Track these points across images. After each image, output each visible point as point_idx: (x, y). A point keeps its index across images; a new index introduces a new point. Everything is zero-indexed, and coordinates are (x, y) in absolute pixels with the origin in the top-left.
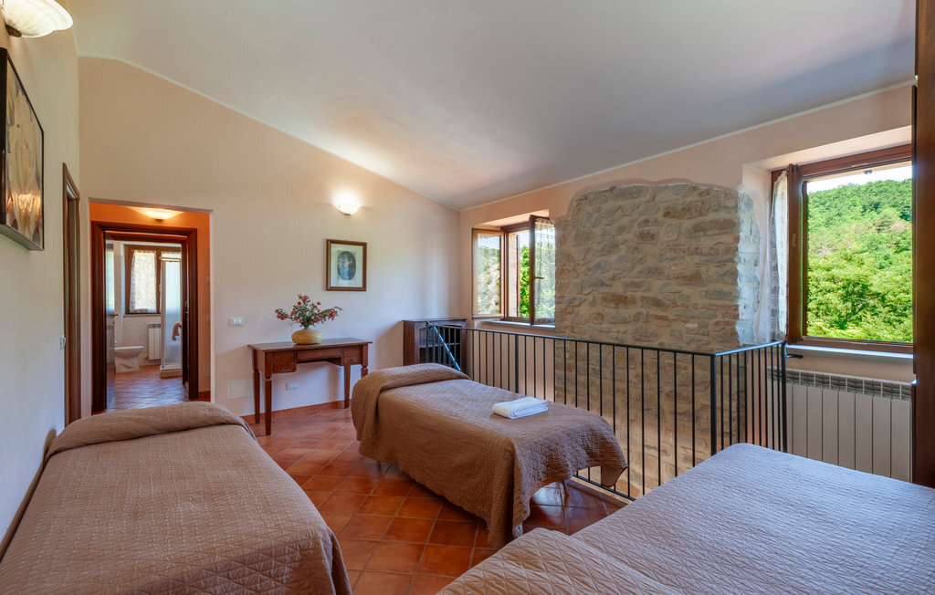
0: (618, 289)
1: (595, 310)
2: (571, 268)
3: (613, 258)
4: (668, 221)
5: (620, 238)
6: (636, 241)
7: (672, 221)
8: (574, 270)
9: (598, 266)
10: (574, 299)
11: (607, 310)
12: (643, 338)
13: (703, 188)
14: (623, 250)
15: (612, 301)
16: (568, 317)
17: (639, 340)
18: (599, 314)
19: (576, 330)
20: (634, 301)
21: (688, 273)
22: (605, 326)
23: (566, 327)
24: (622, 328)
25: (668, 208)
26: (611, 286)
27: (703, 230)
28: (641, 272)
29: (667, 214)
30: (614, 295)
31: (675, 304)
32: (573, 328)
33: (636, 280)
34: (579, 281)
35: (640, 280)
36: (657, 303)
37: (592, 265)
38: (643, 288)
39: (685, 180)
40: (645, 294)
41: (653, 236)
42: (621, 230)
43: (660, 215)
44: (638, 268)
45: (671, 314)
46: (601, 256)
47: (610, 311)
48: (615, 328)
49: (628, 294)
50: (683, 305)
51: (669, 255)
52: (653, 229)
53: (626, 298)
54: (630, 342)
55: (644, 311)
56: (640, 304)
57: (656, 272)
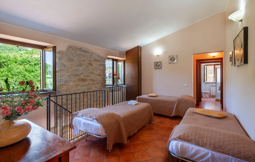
0: (82, 77)
1: (75, 83)
2: (66, 69)
3: (81, 68)
4: (95, 62)
5: (83, 63)
6: (88, 65)
7: (96, 62)
8: (66, 70)
9: (76, 70)
10: (67, 80)
11: (79, 83)
12: (89, 89)
13: (101, 57)
14: (84, 67)
15: (81, 80)
16: (64, 86)
17: (88, 90)
18: (77, 84)
19: (68, 91)
20: (87, 80)
21: (99, 74)
22: (79, 88)
23: (63, 91)
24: (84, 87)
25: (95, 59)
26: (80, 76)
27: (101, 65)
28: (89, 73)
29: (94, 60)
30: (82, 79)
31: (96, 81)
32: (67, 90)
33: (87, 75)
34: (69, 74)
35: (89, 75)
36: (93, 80)
37: (74, 69)
38: (89, 77)
39: (99, 54)
40: (90, 78)
41: (92, 64)
42: (84, 61)
43: (93, 60)
44: (88, 72)
45: (95, 83)
46: (78, 67)
47: (81, 83)
48: (82, 88)
49: (86, 78)
50: (98, 81)
51: (95, 69)
52: (92, 63)
53: (85, 79)
54: (86, 91)
55: (90, 82)
56: (89, 81)
57: (92, 73)
